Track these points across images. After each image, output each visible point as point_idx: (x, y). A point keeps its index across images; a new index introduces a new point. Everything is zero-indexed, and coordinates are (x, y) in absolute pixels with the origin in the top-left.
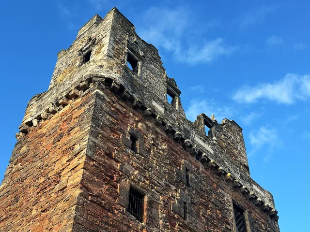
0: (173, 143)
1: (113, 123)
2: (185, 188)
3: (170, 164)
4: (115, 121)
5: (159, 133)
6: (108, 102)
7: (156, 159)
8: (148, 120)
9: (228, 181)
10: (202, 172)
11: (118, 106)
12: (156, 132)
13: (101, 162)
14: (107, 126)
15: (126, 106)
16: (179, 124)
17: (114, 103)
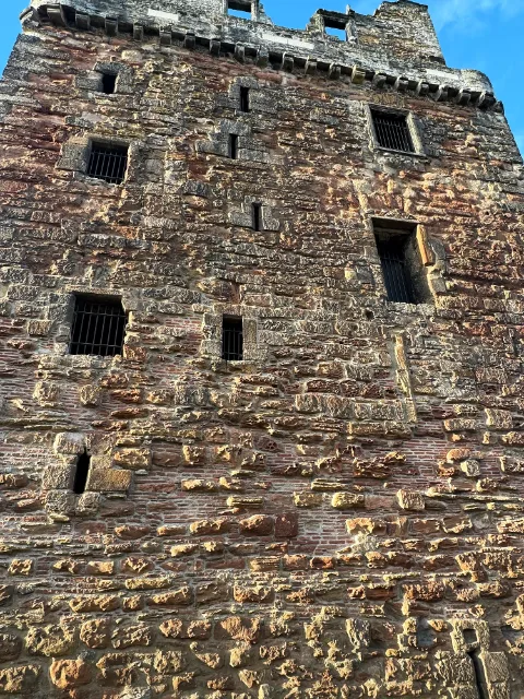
0: (210, 60)
1: (56, 67)
2: (238, 115)
3: (197, 90)
4: (61, 63)
5: (172, 54)
6: (47, 42)
7: (159, 90)
8: (145, 42)
9: (358, 80)
10: (289, 84)
11: (71, 41)
12: (165, 54)
13: (21, 123)
14: (40, 73)
15: (90, 37)
16: (219, 27)
17: (60, 40)
